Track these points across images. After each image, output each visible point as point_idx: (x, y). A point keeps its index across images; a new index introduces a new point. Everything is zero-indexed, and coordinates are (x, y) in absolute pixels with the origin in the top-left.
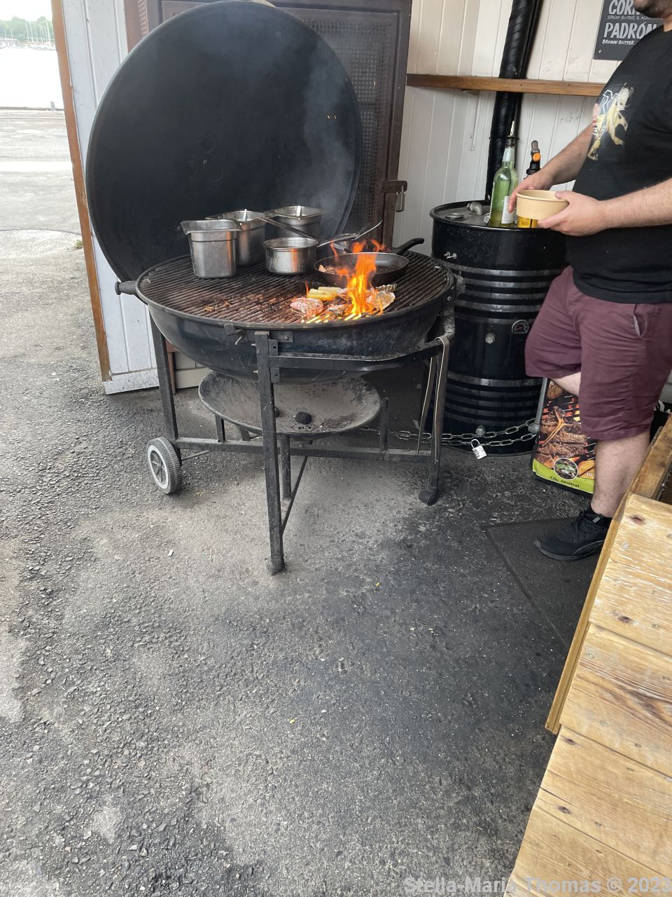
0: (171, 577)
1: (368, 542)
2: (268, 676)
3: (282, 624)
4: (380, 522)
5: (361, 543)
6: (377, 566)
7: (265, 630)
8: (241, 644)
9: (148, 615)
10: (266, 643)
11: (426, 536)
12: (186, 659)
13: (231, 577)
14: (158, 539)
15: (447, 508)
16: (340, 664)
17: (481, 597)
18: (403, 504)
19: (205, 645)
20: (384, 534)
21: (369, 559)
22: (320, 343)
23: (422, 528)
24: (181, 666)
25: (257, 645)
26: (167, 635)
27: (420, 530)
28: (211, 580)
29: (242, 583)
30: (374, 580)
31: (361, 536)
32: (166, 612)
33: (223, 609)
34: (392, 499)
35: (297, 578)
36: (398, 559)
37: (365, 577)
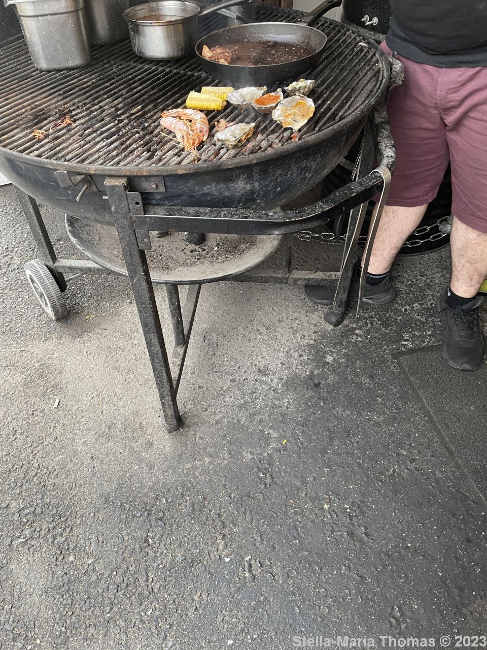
0: (57, 438)
1: (272, 380)
2: (164, 587)
3: (180, 504)
4: (283, 352)
5: (265, 382)
6: (283, 415)
7: (161, 514)
8: (134, 538)
9: (29, 495)
10: (162, 536)
11: (334, 368)
12: (72, 562)
13: (122, 437)
14: (43, 383)
15: (355, 329)
16: (247, 565)
17: (399, 454)
18: (306, 324)
19: (94, 540)
20: (288, 368)
21: (274, 406)
22: (206, 189)
23: (329, 359)
24: (66, 574)
25: (152, 538)
26: (51, 526)
27: (327, 360)
28: (100, 441)
29: (134, 445)
30: (281, 436)
31: (263, 371)
32: (49, 491)
33: (114, 485)
34: (296, 319)
35: (195, 435)
36: (306, 404)
37: (271, 431)
